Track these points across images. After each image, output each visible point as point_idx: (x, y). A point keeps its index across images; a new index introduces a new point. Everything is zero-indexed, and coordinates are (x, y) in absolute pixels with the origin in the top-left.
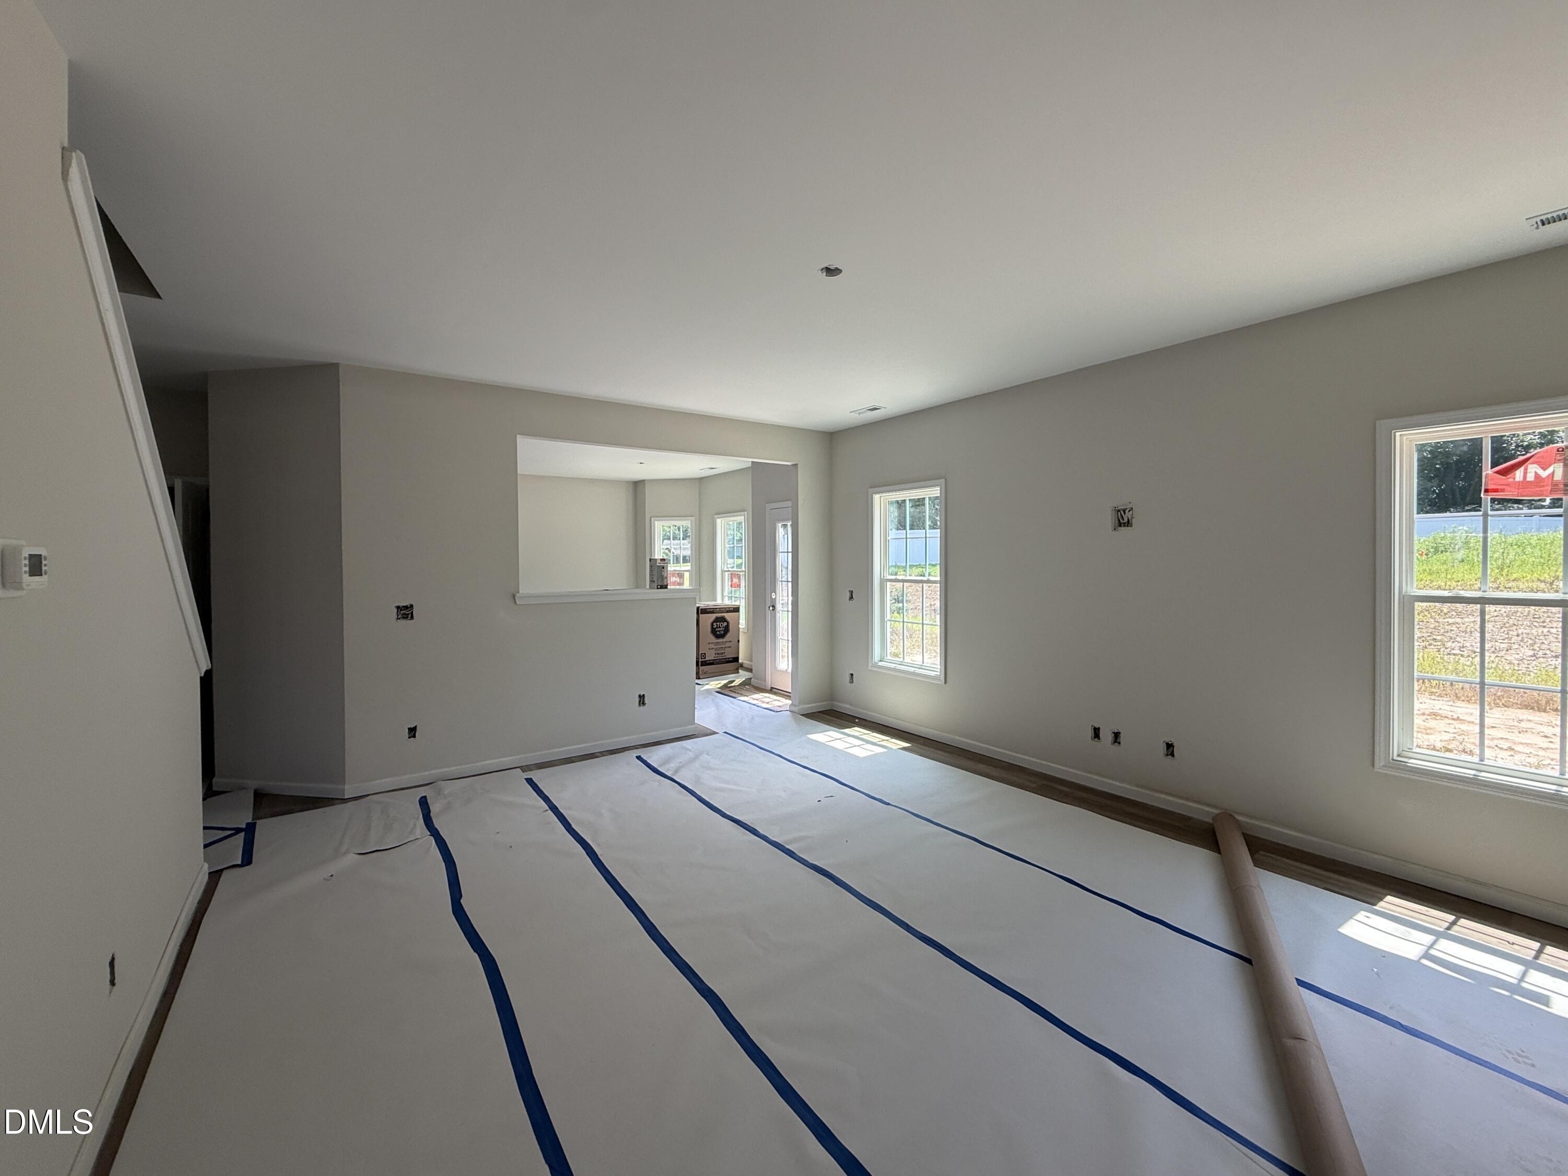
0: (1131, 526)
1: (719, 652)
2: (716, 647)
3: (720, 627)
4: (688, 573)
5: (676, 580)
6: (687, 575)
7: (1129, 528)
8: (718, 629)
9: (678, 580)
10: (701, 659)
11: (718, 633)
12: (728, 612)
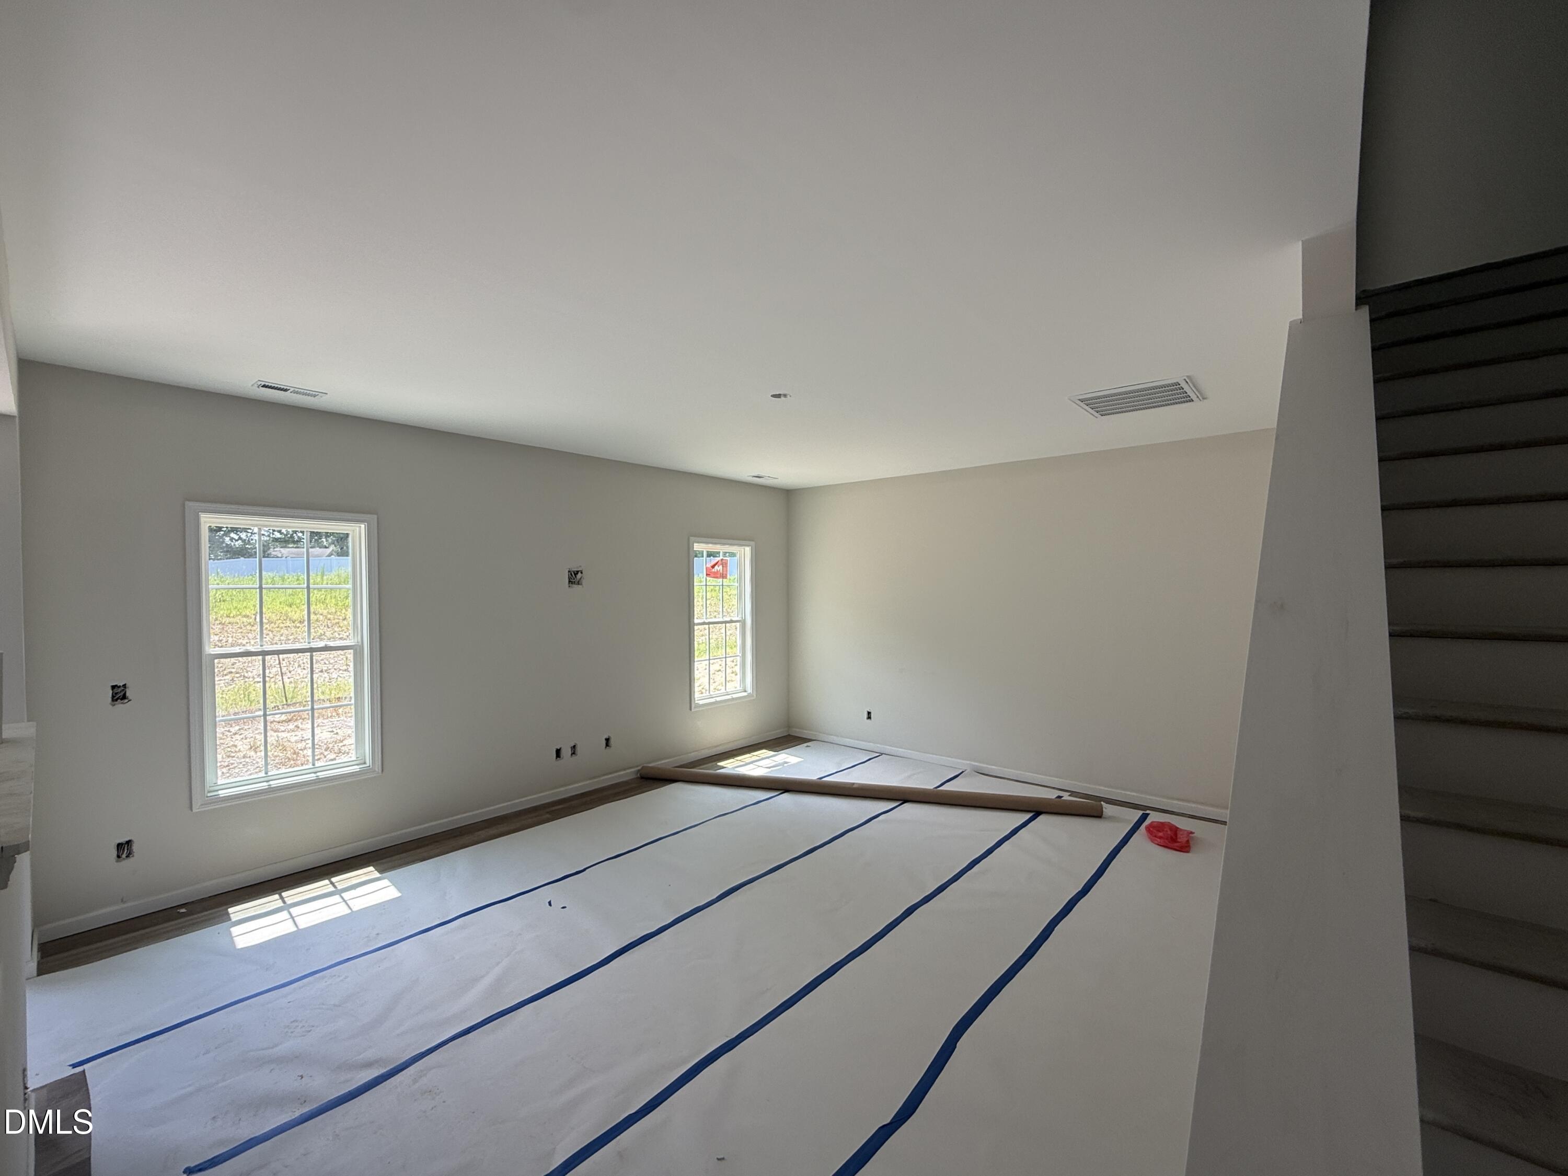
0: (581, 584)
7: (580, 586)
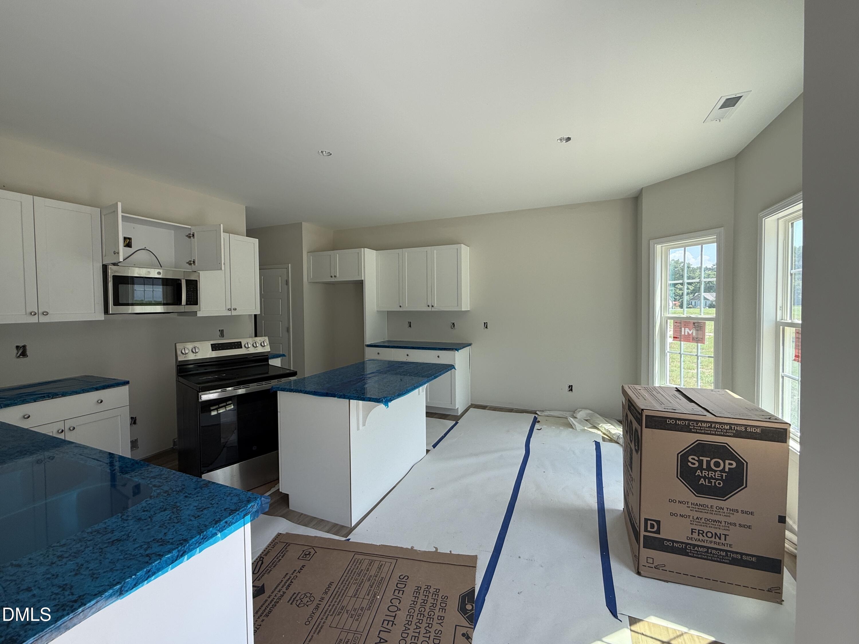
1: (706, 530)
2: (696, 515)
3: (709, 468)
4: (712, 323)
5: (690, 332)
6: (710, 328)
8: (705, 473)
9: (693, 332)
10: (646, 530)
11: (702, 481)
12: (738, 435)
